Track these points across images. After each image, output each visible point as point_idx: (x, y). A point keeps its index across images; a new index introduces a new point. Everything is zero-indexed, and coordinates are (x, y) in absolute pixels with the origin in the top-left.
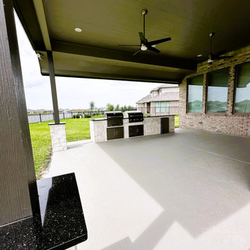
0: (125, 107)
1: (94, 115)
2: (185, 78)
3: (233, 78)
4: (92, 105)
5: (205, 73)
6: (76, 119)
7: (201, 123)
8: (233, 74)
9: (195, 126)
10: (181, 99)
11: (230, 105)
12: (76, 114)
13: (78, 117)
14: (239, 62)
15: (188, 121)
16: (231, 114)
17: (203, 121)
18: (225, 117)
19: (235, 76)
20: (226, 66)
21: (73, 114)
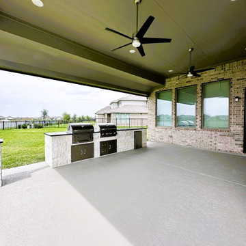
0: (83, 118)
1: (47, 124)
2: (154, 92)
3: (200, 95)
4: (45, 113)
5: (174, 88)
6: (22, 130)
7: (171, 137)
8: (201, 92)
9: (165, 140)
10: (150, 112)
11: (198, 120)
12: (22, 123)
13: (25, 127)
14: (205, 81)
15: (157, 135)
16: (199, 129)
17: (173, 135)
18: (194, 131)
19: (202, 93)
20: (193, 83)
21: (18, 124)
